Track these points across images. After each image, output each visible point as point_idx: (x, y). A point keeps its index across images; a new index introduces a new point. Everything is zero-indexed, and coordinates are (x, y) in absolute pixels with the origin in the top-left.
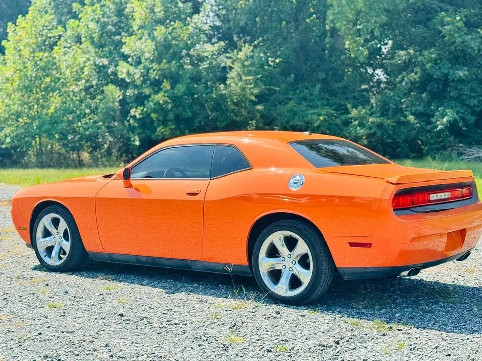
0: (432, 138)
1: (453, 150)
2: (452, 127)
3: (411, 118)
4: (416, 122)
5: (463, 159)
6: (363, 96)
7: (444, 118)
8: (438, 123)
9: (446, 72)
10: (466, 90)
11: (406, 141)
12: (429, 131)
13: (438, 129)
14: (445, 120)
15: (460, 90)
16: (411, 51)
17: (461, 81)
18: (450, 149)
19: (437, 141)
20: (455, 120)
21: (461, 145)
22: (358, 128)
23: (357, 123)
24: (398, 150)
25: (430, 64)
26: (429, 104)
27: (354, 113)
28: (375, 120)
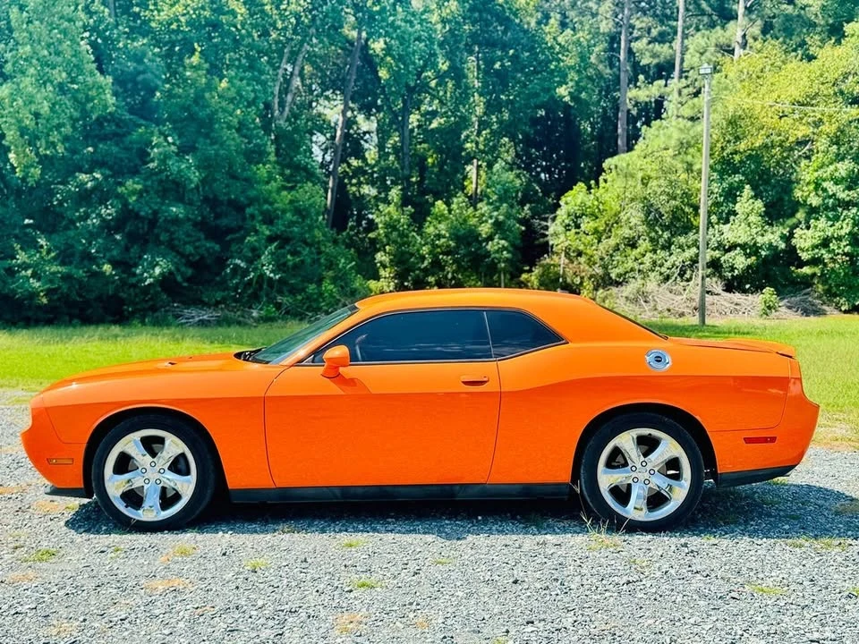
0: (136, 295)
1: (166, 311)
2: (166, 282)
3: (107, 268)
4: (114, 273)
5: (182, 324)
6: (26, 234)
7: (156, 268)
8: (145, 275)
9: (156, 208)
10: (180, 234)
11: (99, 299)
12: (134, 286)
13: (146, 283)
14: (157, 271)
15: (172, 233)
16: (98, 176)
17: (176, 221)
18: (163, 310)
19: (144, 299)
20: (171, 273)
21: (175, 305)
22: (31, 280)
23: (29, 272)
24: (89, 311)
25: (134, 198)
26: (127, 249)
27: (22, 257)
28: (60, 270)
